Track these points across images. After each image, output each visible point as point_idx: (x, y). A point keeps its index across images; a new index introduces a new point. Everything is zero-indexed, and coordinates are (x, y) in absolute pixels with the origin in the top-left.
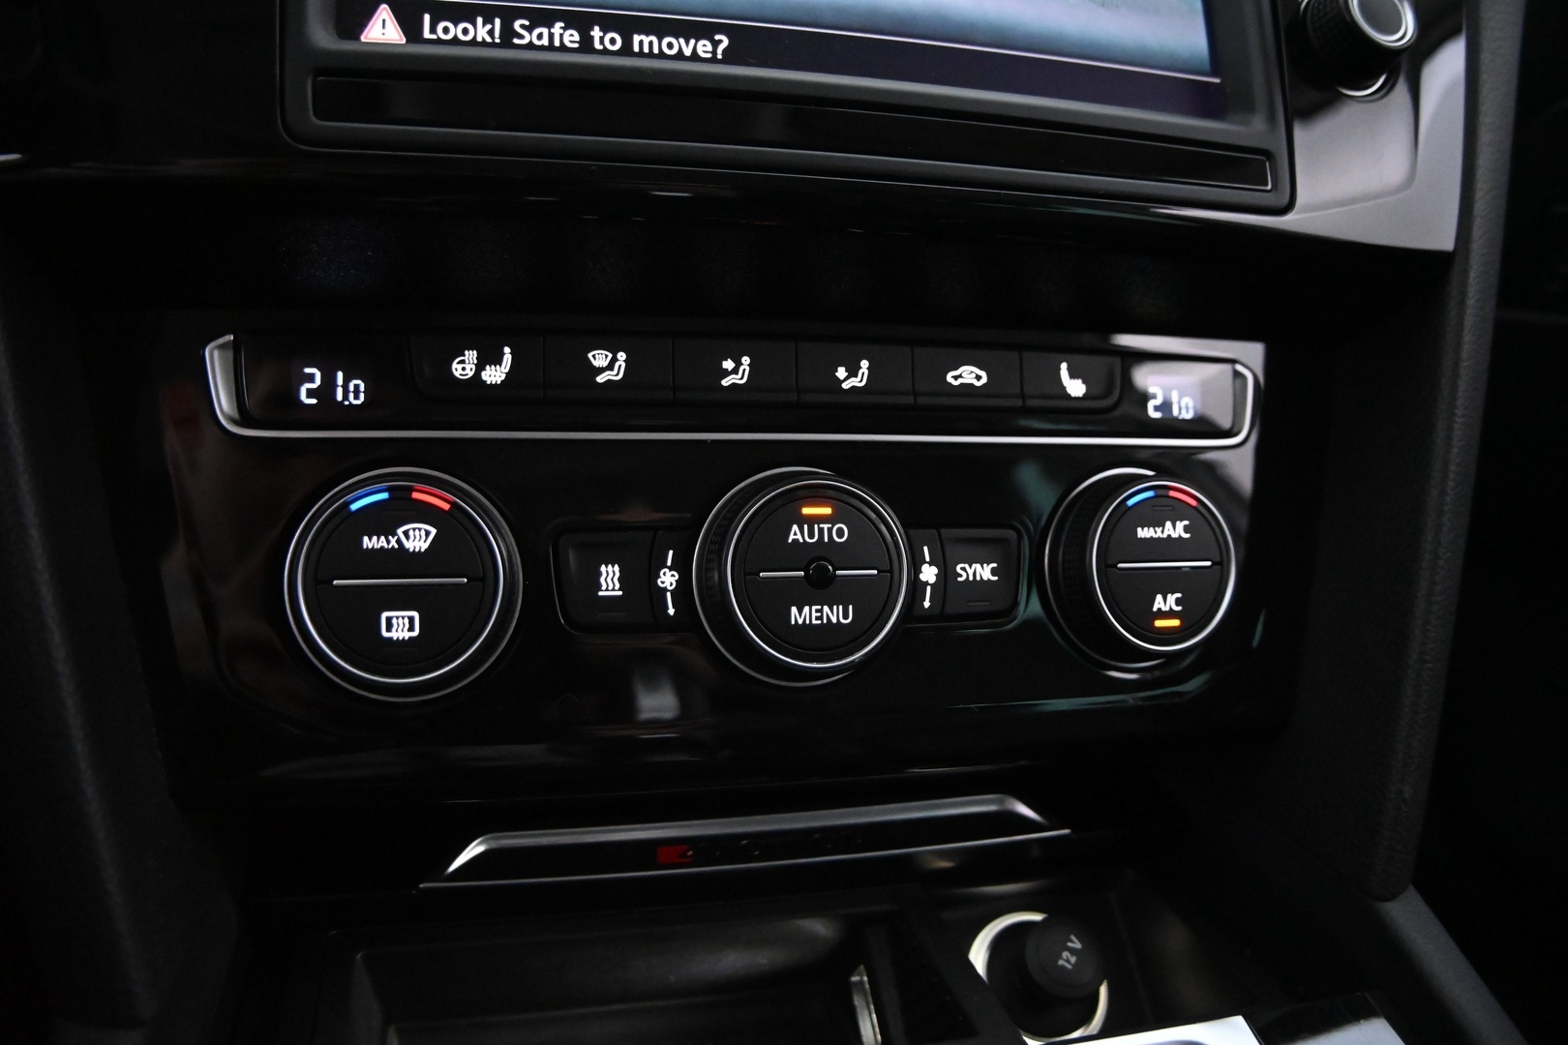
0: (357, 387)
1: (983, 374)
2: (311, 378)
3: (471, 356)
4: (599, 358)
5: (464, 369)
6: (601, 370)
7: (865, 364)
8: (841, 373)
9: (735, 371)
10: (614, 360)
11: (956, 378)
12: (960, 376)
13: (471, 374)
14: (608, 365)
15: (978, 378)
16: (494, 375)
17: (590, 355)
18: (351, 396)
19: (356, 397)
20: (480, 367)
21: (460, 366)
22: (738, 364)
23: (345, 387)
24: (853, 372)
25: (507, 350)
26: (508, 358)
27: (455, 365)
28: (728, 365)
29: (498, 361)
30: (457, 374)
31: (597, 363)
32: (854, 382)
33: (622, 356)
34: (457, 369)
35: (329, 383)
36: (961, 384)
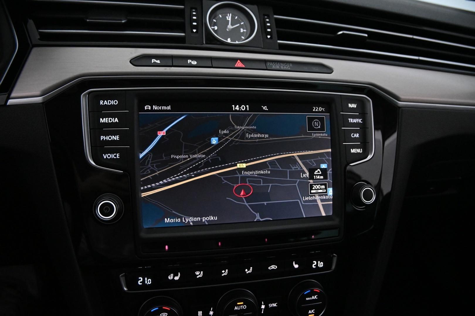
0: (149, 280)
1: (276, 266)
2: (140, 279)
3: (172, 275)
4: (197, 273)
5: (171, 277)
6: (198, 275)
7: (251, 268)
8: (246, 270)
9: (225, 273)
10: (200, 273)
11: (270, 268)
12: (271, 267)
13: (172, 278)
14: (199, 274)
15: (275, 267)
16: (177, 278)
17: (196, 273)
18: (148, 282)
19: (149, 282)
20: (174, 277)
21: (170, 277)
22: (225, 271)
23: (147, 280)
24: (249, 270)
25: (179, 273)
26: (179, 275)
27: (169, 277)
28: (223, 271)
29: (177, 275)
30: (169, 279)
31: (197, 274)
32: (249, 272)
33: (202, 272)
34: (169, 278)
35: (144, 280)
36: (272, 269)
